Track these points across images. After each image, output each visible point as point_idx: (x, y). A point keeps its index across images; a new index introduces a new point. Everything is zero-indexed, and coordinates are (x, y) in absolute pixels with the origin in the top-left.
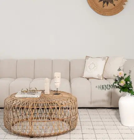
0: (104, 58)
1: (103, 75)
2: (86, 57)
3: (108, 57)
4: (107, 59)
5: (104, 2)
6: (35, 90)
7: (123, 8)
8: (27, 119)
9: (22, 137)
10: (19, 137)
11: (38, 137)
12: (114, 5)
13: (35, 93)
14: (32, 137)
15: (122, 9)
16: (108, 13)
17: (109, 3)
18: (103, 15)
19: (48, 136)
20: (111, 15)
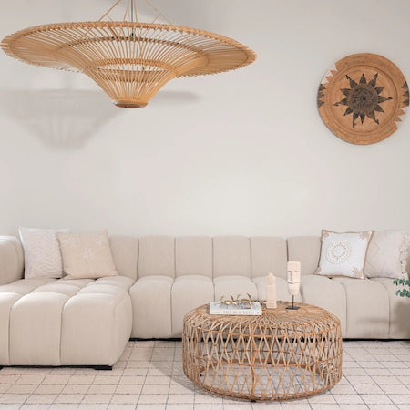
0: (364, 234)
1: (363, 270)
2: (323, 231)
3: (373, 232)
4: (372, 236)
5: (355, 116)
6: (248, 298)
7: (397, 129)
8: (246, 361)
9: (232, 401)
10: (225, 401)
11: (267, 400)
12: (377, 122)
13: (248, 306)
14: (253, 400)
15: (393, 129)
16: (363, 138)
17: (366, 117)
18: (353, 143)
19: (289, 399)
20: (372, 142)
